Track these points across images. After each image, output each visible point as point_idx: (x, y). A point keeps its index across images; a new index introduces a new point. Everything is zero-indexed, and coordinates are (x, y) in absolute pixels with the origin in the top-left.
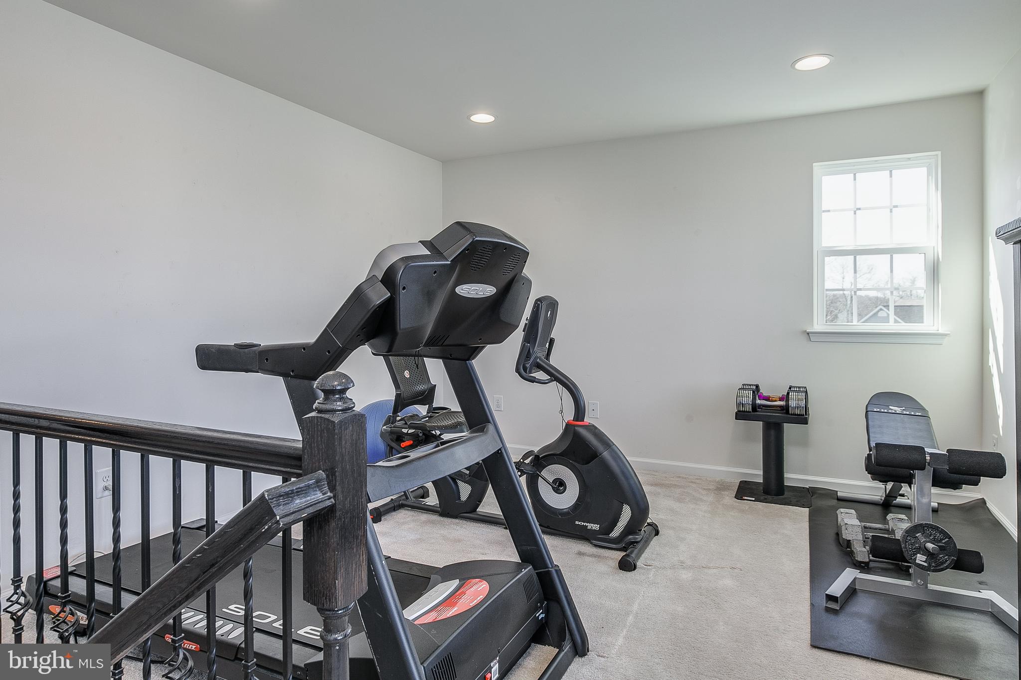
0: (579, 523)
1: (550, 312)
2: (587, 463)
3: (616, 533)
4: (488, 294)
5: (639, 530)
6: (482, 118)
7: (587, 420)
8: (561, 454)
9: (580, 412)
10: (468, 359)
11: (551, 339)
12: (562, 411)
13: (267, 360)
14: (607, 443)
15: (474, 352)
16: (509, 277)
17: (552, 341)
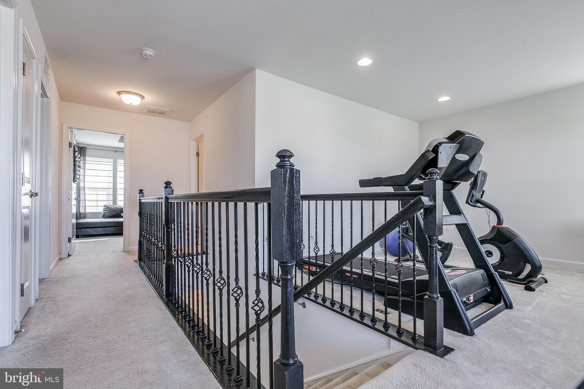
0: (500, 271)
1: (483, 177)
2: (505, 243)
3: (521, 277)
4: (466, 159)
5: (536, 276)
6: (444, 99)
7: (504, 225)
8: (489, 240)
9: (500, 221)
10: (451, 190)
11: (483, 191)
12: (489, 222)
13: (386, 181)
14: (516, 236)
15: (455, 185)
16: (475, 152)
17: (483, 192)
